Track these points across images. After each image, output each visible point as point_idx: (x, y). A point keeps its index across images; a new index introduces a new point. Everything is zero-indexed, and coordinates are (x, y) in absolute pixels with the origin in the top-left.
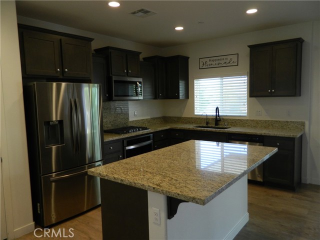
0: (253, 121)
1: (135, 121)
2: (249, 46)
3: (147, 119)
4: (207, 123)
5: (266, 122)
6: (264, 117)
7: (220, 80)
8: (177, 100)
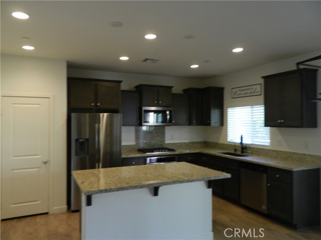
0: (274, 151)
1: (172, 143)
2: (263, 77)
3: (185, 143)
4: (236, 150)
5: (285, 153)
6: (284, 148)
7: (250, 109)
8: (209, 127)
